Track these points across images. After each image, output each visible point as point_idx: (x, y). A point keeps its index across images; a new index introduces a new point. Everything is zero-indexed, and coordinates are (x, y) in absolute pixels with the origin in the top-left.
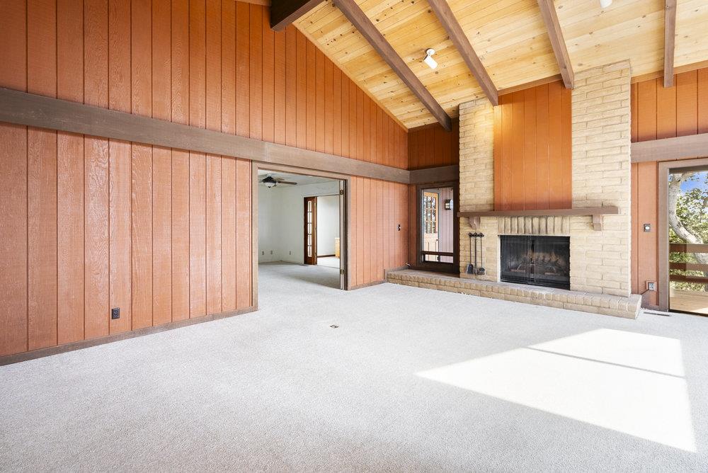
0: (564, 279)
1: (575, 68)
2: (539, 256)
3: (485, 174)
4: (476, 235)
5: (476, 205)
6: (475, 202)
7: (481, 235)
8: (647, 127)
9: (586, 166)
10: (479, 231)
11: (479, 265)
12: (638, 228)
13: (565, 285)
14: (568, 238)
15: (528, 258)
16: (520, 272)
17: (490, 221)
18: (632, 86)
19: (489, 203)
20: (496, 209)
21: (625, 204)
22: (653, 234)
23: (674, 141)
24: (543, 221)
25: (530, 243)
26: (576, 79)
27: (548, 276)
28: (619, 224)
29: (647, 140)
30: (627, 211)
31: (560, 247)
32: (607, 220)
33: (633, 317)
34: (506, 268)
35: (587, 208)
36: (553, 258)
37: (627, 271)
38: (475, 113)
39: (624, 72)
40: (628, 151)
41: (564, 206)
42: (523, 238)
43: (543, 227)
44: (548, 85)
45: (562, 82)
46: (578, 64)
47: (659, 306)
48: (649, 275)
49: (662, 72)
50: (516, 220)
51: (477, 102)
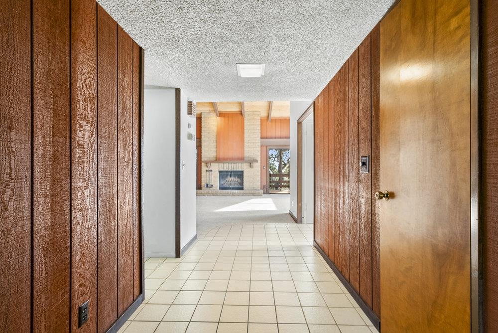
0: (241, 186)
1: (245, 110)
2: (233, 179)
3: (213, 145)
4: (209, 171)
6: (209, 157)
7: (211, 171)
8: (264, 135)
10: (210, 169)
11: (211, 184)
12: (262, 168)
13: (242, 189)
14: (243, 171)
16: (226, 185)
17: (215, 165)
18: (261, 120)
19: (215, 157)
20: (217, 160)
21: (259, 159)
22: (266, 170)
23: (275, 140)
24: (235, 164)
25: (230, 174)
26: (246, 114)
27: (236, 186)
28: (257, 166)
29: (264, 138)
30: (259, 162)
31: (240, 175)
32: (255, 164)
33: (262, 196)
34: (220, 184)
35: (249, 160)
36: (237, 179)
37: (260, 181)
38: (209, 118)
39: (259, 115)
40: (260, 141)
41: (242, 159)
42: (227, 172)
43: (235, 167)
44: (237, 114)
45: (242, 114)
46: (246, 109)
47: (267, 192)
48: (264, 183)
49: (268, 117)
50: (225, 164)
51: (210, 114)
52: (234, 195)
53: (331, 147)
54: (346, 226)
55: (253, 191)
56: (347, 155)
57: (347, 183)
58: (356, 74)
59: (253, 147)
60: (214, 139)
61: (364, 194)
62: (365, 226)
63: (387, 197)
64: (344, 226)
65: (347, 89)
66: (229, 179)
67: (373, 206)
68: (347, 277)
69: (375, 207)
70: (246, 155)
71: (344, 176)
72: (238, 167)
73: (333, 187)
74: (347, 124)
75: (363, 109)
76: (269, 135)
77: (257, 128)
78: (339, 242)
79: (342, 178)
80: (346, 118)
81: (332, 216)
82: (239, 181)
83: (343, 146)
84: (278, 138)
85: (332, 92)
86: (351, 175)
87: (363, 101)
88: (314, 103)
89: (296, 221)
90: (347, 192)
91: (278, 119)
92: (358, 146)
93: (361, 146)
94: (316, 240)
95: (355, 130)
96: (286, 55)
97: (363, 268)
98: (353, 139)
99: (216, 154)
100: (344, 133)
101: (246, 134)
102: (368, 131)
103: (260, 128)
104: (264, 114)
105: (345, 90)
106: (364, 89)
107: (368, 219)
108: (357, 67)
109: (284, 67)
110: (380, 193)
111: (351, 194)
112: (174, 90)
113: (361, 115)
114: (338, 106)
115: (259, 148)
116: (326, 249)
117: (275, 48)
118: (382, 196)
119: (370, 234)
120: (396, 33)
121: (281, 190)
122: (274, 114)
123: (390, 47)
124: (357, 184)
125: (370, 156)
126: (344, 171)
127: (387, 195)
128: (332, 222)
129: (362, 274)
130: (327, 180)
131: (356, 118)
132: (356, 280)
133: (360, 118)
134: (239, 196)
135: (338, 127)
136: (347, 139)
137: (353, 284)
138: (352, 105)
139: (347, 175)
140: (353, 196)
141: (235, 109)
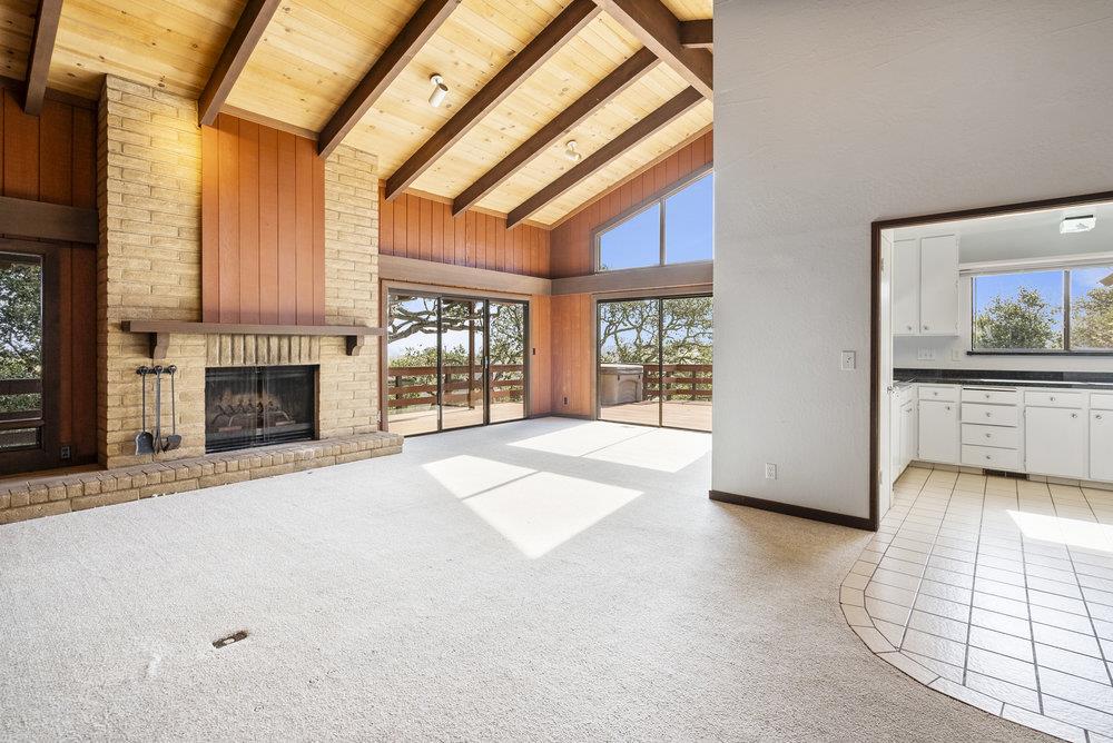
0: (307, 426)
3: (178, 246)
4: (155, 371)
5: (155, 309)
6: (152, 300)
7: (170, 370)
9: (338, 270)
10: (166, 362)
11: (166, 431)
14: (317, 367)
16: (235, 431)
17: (189, 342)
19: (187, 306)
20: (199, 316)
24: (285, 343)
27: (281, 427)
29: (391, 254)
34: (212, 428)
35: (341, 325)
37: (375, 402)
38: (153, 114)
40: (375, 262)
41: (314, 322)
43: (285, 351)
44: (297, 138)
45: (317, 144)
51: (161, 97)
55: (370, 441)
59: (352, 278)
60: (187, 222)
72: (299, 351)
91: (414, 198)
99: (192, 294)
115: (374, 286)
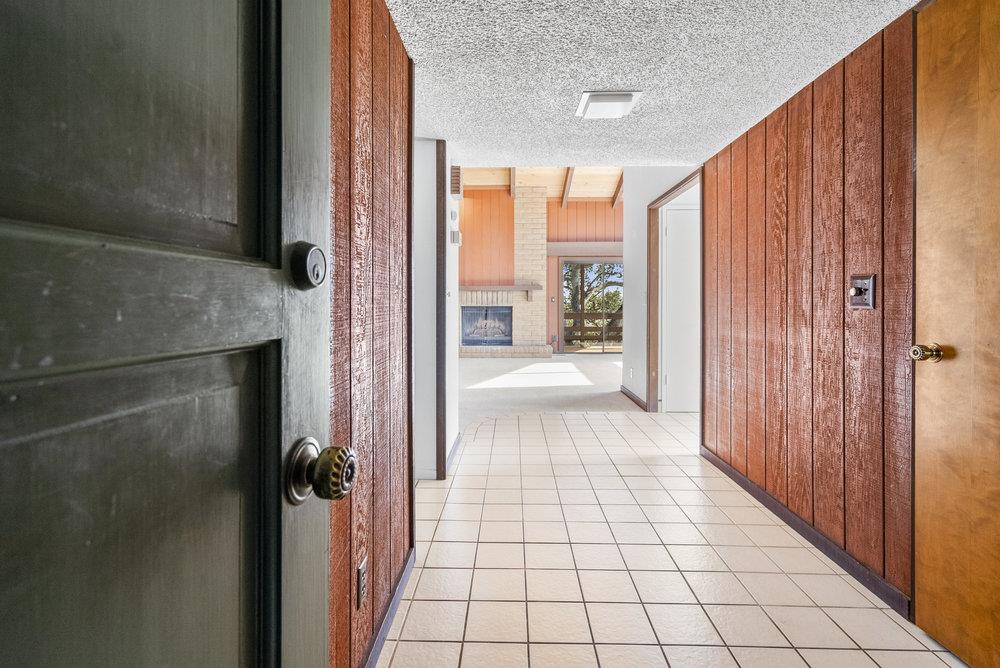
0: (508, 338)
1: (517, 184)
2: (490, 323)
8: (554, 234)
12: (549, 300)
13: (510, 343)
14: (511, 308)
15: (479, 325)
16: (476, 337)
18: (548, 203)
21: (544, 284)
22: (556, 302)
23: (576, 244)
24: (495, 294)
25: (484, 312)
26: (517, 191)
27: (498, 337)
28: (540, 297)
29: (553, 241)
30: (545, 288)
31: (506, 315)
32: (535, 294)
33: (550, 357)
34: (465, 334)
35: (524, 285)
36: (497, 324)
37: (545, 328)
39: (543, 194)
40: (545, 247)
41: (509, 283)
42: (479, 308)
43: (495, 298)
44: (499, 191)
45: (509, 191)
46: (519, 182)
47: (559, 351)
48: (554, 332)
49: (562, 198)
50: (474, 294)
52: (493, 356)
53: (756, 258)
54: (803, 414)
55: (531, 348)
56: (806, 275)
57: (805, 332)
58: (837, 113)
59: (532, 259)
61: (861, 351)
62: (862, 414)
63: (938, 355)
64: (796, 416)
65: (808, 142)
66: (481, 322)
67: (888, 373)
68: (806, 514)
69: (893, 377)
70: (518, 274)
71: (798, 314)
72: (502, 299)
73: (761, 337)
74: (806, 212)
75: (857, 182)
76: (563, 234)
77: (541, 221)
78: (780, 447)
79: (790, 320)
80: (805, 201)
81: (757, 396)
82: (503, 327)
83: (792, 256)
84: (582, 240)
85: (759, 149)
86: (819, 313)
87: (857, 166)
88: (703, 170)
89: (644, 407)
90: (806, 346)
91: (582, 203)
92: (841, 257)
93: (849, 255)
94: (707, 443)
95: (834, 225)
96: (692, 74)
97: (856, 497)
98: (827, 241)
100: (797, 229)
101: (517, 232)
102: (873, 226)
103: (545, 221)
104: (553, 192)
105: (799, 147)
106: (862, 144)
107: (871, 399)
108: (838, 99)
109: (673, 100)
110: (924, 348)
111: (819, 351)
112: (434, 144)
113: (851, 193)
114: (778, 176)
115: (544, 262)
116: (740, 461)
117: (677, 63)
118: (928, 353)
119: (877, 428)
120: (964, 36)
121: (582, 347)
122: (575, 192)
123: (947, 62)
124: (838, 333)
125: (879, 277)
126: (797, 305)
127: (938, 351)
128: (758, 408)
129: (851, 509)
130: (744, 324)
131: (836, 200)
132: (834, 519)
133: (849, 200)
134: (503, 357)
135: (779, 218)
136: (807, 241)
137: (823, 529)
138: (824, 174)
139: (808, 313)
140: (824, 355)
141: (498, 181)
